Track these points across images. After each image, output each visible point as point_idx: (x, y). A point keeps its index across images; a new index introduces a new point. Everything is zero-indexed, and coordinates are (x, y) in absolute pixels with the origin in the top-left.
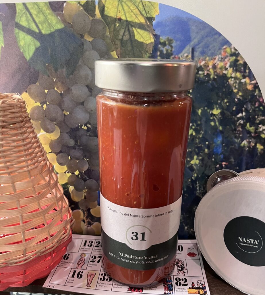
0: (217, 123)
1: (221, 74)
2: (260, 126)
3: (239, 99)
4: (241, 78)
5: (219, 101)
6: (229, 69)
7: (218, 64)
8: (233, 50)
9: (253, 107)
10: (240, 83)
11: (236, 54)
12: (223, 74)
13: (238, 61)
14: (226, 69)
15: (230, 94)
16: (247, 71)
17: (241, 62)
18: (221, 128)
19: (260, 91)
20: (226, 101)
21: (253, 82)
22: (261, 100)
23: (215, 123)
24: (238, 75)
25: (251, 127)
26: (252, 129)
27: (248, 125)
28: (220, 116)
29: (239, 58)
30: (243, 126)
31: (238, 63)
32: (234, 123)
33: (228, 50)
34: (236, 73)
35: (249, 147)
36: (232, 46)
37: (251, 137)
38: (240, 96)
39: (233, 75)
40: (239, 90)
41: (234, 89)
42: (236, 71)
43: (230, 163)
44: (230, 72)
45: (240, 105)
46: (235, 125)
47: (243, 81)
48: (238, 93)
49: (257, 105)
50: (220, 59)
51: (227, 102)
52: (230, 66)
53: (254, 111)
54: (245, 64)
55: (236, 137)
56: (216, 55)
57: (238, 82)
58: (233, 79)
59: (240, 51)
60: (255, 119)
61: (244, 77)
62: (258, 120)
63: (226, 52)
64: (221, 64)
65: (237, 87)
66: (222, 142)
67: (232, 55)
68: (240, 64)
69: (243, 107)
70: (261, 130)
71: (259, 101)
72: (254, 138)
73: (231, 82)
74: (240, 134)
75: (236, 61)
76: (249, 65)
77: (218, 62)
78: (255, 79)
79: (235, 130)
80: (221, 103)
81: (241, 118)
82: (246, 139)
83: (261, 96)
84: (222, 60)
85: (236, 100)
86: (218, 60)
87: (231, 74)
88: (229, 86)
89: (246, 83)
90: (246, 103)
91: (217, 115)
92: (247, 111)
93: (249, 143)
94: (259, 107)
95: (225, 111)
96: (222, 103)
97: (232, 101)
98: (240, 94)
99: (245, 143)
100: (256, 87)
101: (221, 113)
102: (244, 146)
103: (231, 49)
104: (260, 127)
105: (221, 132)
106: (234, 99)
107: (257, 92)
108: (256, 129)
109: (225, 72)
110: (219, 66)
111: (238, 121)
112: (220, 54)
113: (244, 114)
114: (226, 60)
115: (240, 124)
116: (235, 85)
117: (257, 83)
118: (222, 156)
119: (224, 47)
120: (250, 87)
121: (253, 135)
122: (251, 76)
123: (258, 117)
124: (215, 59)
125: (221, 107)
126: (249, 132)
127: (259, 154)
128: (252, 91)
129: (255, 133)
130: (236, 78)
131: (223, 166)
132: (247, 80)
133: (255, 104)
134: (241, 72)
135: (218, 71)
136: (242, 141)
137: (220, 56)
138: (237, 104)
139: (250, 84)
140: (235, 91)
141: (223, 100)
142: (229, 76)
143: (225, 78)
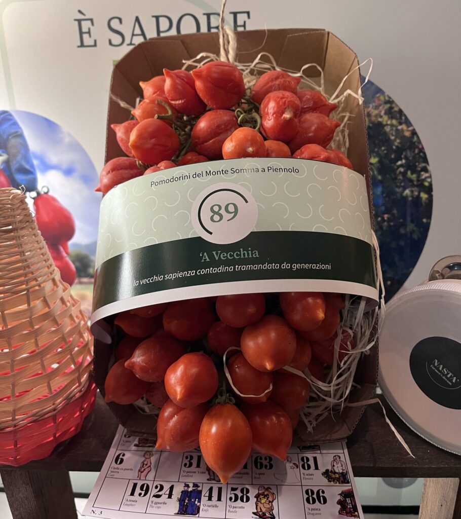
0: (376, 172)
1: (376, 122)
2: (422, 173)
3: (397, 147)
4: (398, 125)
5: (376, 150)
6: (384, 116)
7: (372, 113)
8: (387, 98)
9: (413, 154)
10: (397, 130)
11: (390, 102)
12: (379, 122)
13: (393, 108)
14: (381, 117)
15: (387, 141)
16: (403, 118)
17: (396, 109)
18: (380, 177)
19: (418, 137)
20: (383, 148)
21: (411, 128)
22: (420, 147)
23: (373, 172)
24: (394, 122)
25: (412, 174)
26: (414, 177)
27: (409, 173)
28: (378, 165)
29: (393, 105)
30: (404, 174)
31: (393, 110)
32: (394, 171)
33: (382, 98)
34: (392, 120)
35: (412, 196)
36: (386, 94)
37: (413, 186)
38: (398, 143)
39: (389, 122)
40: (396, 137)
41: (390, 136)
42: (392, 118)
43: (393, 215)
44: (385, 119)
45: (399, 152)
46: (395, 174)
47: (400, 127)
48: (395, 140)
49: (417, 151)
50: (374, 107)
51: (384, 150)
52: (385, 114)
53: (414, 158)
54: (401, 111)
55: (397, 187)
56: (370, 103)
57: (394, 129)
58: (389, 127)
59: (394, 98)
60: (416, 167)
61: (401, 124)
62: (419, 167)
63: (379, 100)
64: (376, 112)
65: (394, 134)
66: (383, 193)
67: (386, 102)
68: (395, 111)
69: (402, 154)
70: (423, 177)
71: (418, 147)
72: (417, 186)
73: (388, 129)
74: (401, 183)
75: (391, 108)
76: (405, 111)
77: (372, 110)
78: (411, 125)
79: (396, 178)
80: (378, 151)
81: (401, 166)
82: (407, 188)
83: (420, 142)
84: (377, 108)
85: (394, 147)
86: (372, 108)
87: (387, 122)
88: (385, 133)
89: (402, 130)
90: (405, 150)
91: (375, 164)
92: (406, 158)
93: (412, 192)
94: (418, 154)
95: (384, 160)
96: (380, 151)
97: (390, 149)
98: (398, 141)
99: (407, 192)
100: (414, 133)
101: (380, 162)
102: (407, 196)
103: (385, 97)
104: (422, 175)
105: (381, 182)
106: (392, 147)
107: (415, 139)
108: (419, 176)
109: (380, 120)
110: (373, 114)
111: (398, 168)
112: (374, 102)
113: (404, 161)
114: (381, 108)
115: (400, 172)
116: (391, 132)
117: (414, 130)
118: (383, 208)
119: (378, 95)
120: (407, 134)
121: (415, 183)
122: (408, 123)
123: (419, 164)
124: (369, 107)
125: (378, 155)
126: (411, 181)
127: (424, 204)
128: (410, 137)
129: (418, 181)
130: (392, 125)
131: (386, 218)
132: (404, 127)
133: (414, 151)
134: (396, 119)
135: (373, 119)
136: (404, 189)
137: (374, 104)
138: (395, 152)
139: (408, 131)
140: (393, 138)
141: (380, 148)
142: (384, 123)
143: (380, 125)
